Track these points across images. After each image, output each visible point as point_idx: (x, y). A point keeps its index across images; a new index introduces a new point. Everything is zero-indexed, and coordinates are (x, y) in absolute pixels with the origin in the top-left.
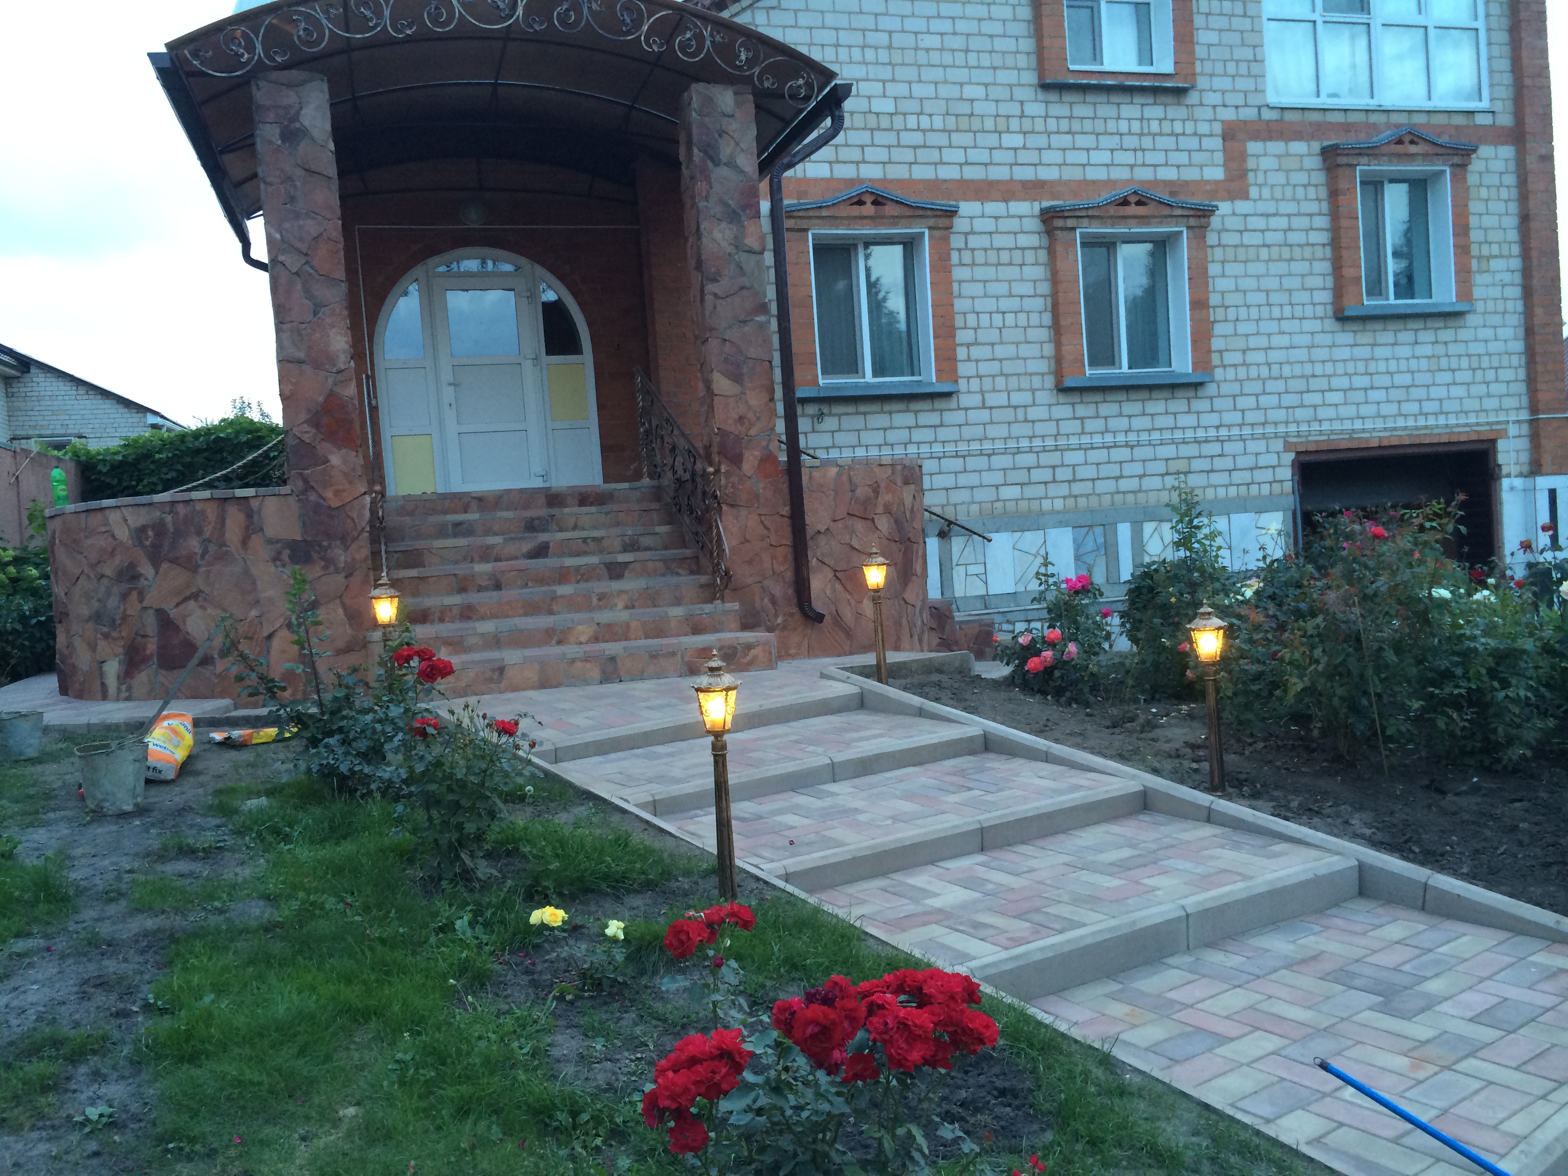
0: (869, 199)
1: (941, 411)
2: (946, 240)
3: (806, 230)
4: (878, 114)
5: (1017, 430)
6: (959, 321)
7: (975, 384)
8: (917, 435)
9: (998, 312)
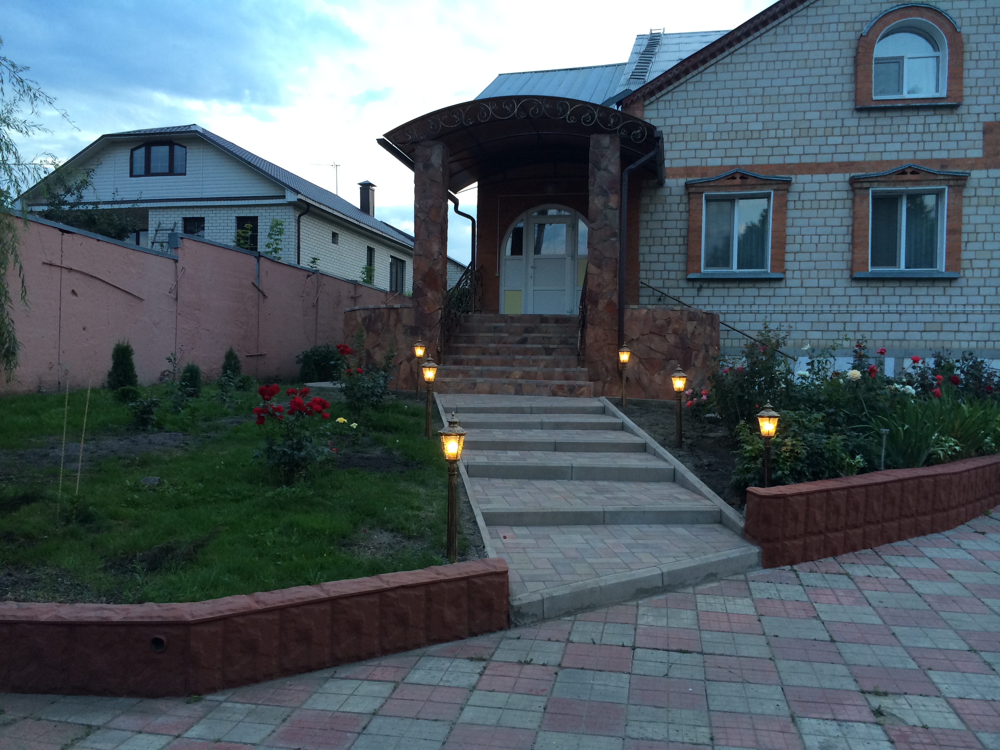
0: (738, 176)
1: (775, 288)
2: (784, 196)
3: (702, 193)
4: (752, 131)
5: (822, 300)
6: (789, 240)
7: (797, 274)
8: (759, 301)
9: (816, 235)
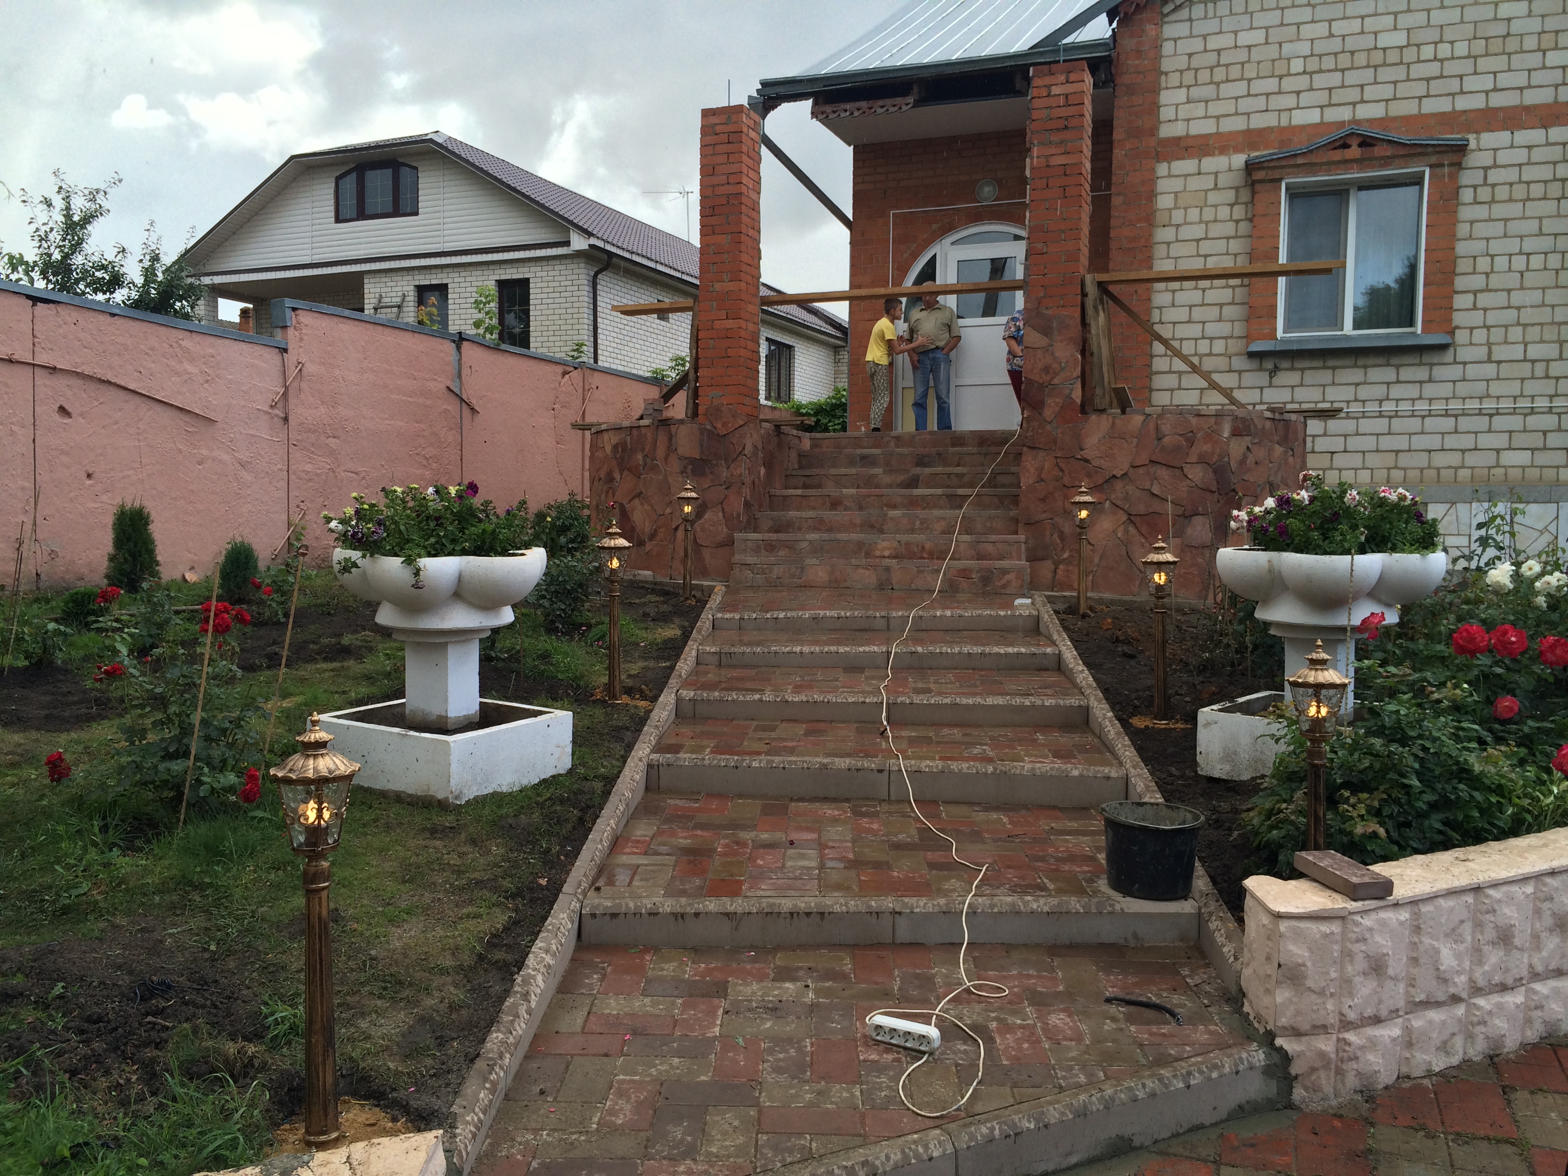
0: (1354, 142)
1: (1431, 365)
2: (1453, 177)
3: (1280, 180)
4: (1384, 49)
5: (1531, 387)
6: (1463, 266)
7: (1480, 336)
8: (1396, 391)
9: (1521, 253)
